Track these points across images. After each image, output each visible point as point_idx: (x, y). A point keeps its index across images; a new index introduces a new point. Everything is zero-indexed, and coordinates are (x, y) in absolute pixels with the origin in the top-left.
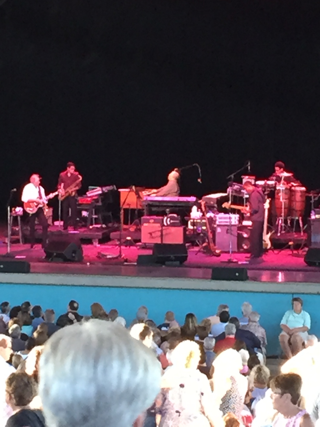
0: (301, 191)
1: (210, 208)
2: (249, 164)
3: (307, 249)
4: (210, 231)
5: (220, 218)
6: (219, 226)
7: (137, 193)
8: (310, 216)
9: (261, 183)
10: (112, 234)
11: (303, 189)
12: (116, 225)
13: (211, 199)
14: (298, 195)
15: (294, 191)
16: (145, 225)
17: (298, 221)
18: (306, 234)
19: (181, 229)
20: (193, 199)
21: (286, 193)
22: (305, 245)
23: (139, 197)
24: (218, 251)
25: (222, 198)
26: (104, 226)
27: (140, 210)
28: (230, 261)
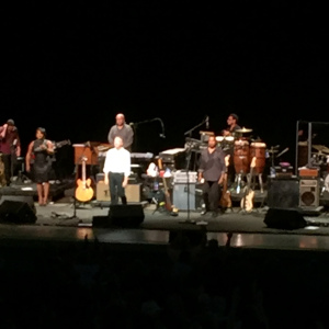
0: (261, 148)
1: (166, 165)
2: (207, 119)
3: (267, 208)
4: (167, 188)
5: (178, 176)
6: (176, 184)
7: (92, 149)
8: (269, 174)
9: (219, 139)
10: (66, 192)
11: (263, 145)
12: (70, 181)
13: (168, 155)
14: (257, 152)
15: (254, 148)
16: (101, 182)
17: (257, 178)
18: (266, 192)
19: (138, 187)
20: (149, 155)
21: (244, 150)
22: (265, 204)
23: (94, 154)
24: (175, 210)
25: (180, 153)
26: (58, 182)
27: (95, 166)
28: (188, 222)
